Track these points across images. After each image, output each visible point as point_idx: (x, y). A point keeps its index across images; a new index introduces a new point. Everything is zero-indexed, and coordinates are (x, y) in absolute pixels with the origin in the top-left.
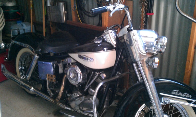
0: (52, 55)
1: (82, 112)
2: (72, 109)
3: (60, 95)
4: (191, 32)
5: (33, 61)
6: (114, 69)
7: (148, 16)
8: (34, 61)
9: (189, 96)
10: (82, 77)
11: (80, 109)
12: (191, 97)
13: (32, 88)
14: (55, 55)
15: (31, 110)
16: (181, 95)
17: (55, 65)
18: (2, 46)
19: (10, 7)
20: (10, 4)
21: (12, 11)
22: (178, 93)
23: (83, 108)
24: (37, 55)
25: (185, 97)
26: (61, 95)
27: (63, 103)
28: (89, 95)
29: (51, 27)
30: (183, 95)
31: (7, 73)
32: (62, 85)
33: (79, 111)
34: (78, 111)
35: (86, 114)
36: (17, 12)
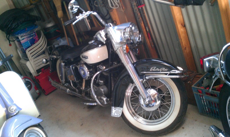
0: (72, 60)
4: (172, 14)
6: (110, 60)
7: (140, 8)
9: (165, 70)
10: (89, 73)
12: (167, 70)
13: (68, 89)
14: (74, 59)
16: (159, 70)
17: (74, 68)
18: (44, 62)
19: (50, 27)
20: (50, 25)
21: (52, 31)
22: (156, 69)
24: (63, 63)
25: (162, 71)
27: (87, 97)
29: (85, 36)
30: (160, 70)
31: (53, 83)
32: (83, 82)
36: (57, 31)
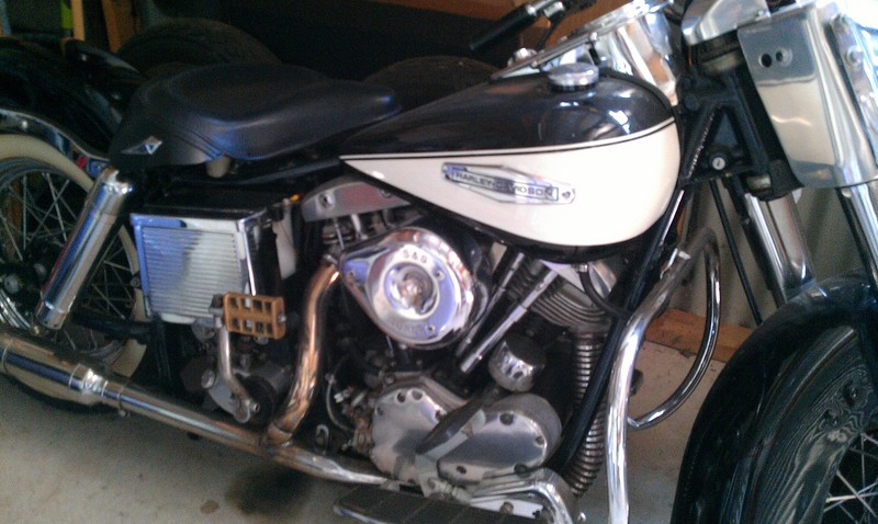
1: (461, 496)
2: (385, 474)
3: (299, 402)
5: (88, 217)
8: (96, 216)
11: (443, 477)
13: (92, 377)
15: (90, 498)
17: (256, 232)
23: (462, 470)
24: (120, 179)
26: (304, 404)
28: (496, 391)
32: (308, 341)
33: (442, 487)
34: (432, 486)
35: (494, 504)
